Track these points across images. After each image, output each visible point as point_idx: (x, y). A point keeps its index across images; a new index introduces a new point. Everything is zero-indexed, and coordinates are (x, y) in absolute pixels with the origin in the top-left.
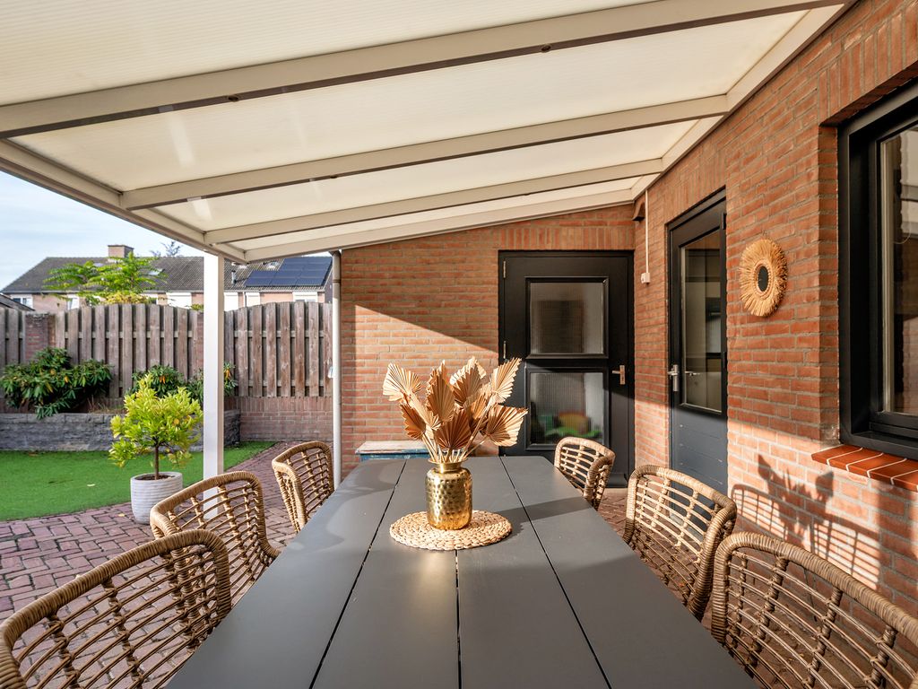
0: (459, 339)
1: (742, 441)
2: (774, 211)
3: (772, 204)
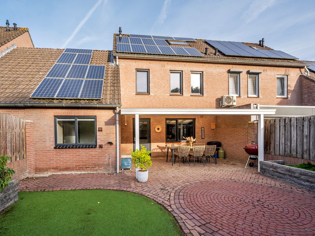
1: (152, 144)
3: (159, 122)
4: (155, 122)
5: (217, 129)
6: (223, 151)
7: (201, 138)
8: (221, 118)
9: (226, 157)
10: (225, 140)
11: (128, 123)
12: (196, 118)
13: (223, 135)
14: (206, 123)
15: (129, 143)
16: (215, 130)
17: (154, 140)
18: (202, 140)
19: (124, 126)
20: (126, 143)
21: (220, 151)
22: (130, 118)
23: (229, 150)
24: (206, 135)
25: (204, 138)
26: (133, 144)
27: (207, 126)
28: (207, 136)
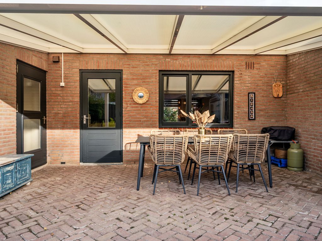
0: (3, 101)
1: (125, 131)
2: (144, 82)
3: (143, 80)
4: (133, 79)
5: (289, 96)
6: (300, 150)
7: (247, 119)
8: (297, 67)
9: (307, 166)
10: (305, 122)
11: (69, 82)
12: (235, 69)
13: (302, 109)
14: (260, 83)
15: (70, 128)
16: (282, 99)
17: (130, 121)
18: (250, 124)
19: (59, 89)
20: (63, 128)
21: (290, 150)
22: (74, 70)
23: (315, 149)
24: (261, 110)
25: (255, 119)
26: (78, 131)
27: (263, 90)
28: (262, 113)
